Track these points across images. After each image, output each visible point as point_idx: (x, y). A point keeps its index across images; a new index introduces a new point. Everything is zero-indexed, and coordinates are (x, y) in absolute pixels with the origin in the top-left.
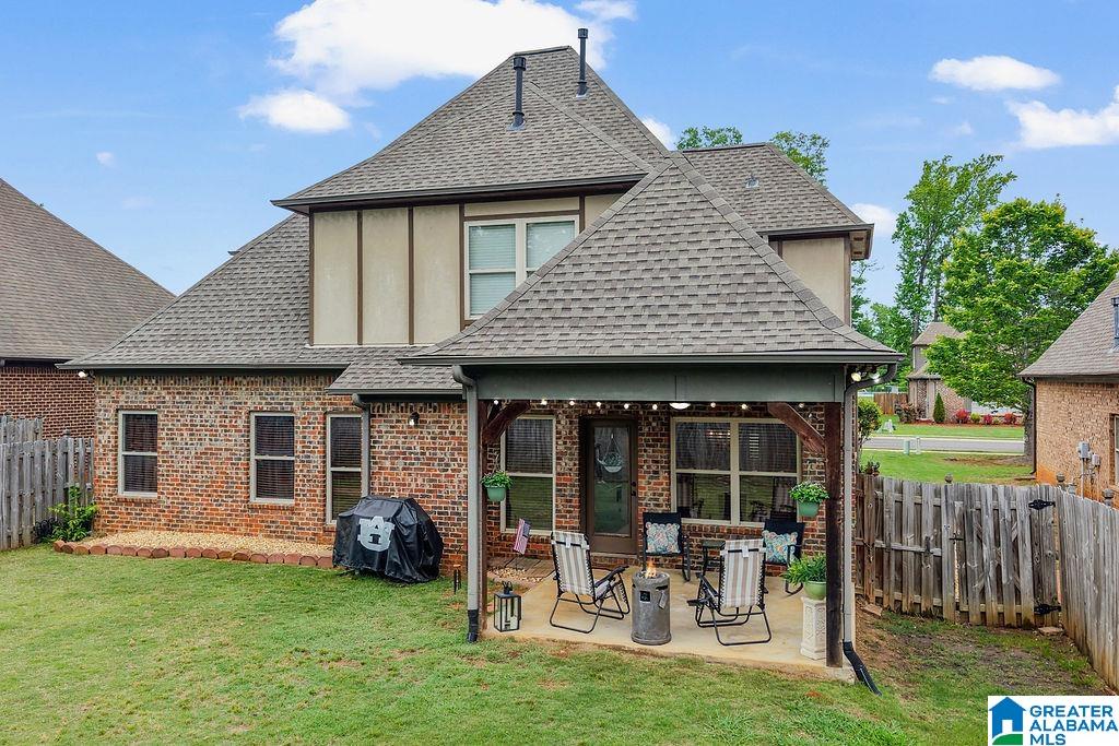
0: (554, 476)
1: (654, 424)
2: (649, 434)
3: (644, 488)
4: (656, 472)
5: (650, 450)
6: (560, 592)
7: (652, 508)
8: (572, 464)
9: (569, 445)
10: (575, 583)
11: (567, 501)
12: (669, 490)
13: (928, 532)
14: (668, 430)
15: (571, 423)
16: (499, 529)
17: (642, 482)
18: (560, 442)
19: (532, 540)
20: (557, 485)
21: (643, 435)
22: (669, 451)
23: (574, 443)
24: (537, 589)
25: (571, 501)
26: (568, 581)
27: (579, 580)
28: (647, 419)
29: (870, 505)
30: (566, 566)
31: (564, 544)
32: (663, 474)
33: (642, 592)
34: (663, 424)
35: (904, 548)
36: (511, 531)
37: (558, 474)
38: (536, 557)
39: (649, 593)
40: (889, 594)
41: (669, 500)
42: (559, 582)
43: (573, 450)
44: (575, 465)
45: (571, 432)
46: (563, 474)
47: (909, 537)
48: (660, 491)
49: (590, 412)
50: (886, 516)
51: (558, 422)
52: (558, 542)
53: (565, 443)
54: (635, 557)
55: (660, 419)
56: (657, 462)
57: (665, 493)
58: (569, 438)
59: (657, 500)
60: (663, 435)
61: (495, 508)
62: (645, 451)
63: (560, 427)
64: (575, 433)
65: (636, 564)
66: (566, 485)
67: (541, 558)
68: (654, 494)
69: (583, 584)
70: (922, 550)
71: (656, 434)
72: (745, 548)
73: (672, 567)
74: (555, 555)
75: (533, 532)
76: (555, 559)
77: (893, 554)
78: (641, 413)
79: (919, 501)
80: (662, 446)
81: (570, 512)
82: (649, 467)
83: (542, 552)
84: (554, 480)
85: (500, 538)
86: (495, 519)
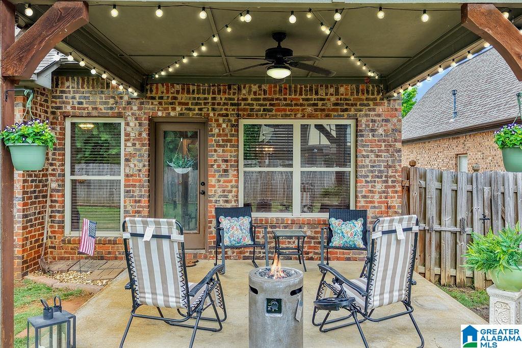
0: (122, 178)
1: (224, 126)
2: (219, 135)
3: (214, 186)
4: (226, 171)
5: (220, 150)
6: (136, 305)
7: (222, 204)
8: (141, 165)
9: (138, 146)
10: (159, 290)
11: (136, 202)
12: (237, 187)
13: (462, 214)
14: (237, 131)
15: (140, 125)
16: (63, 232)
17: (212, 181)
18: (129, 144)
19: (100, 242)
20: (126, 186)
21: (213, 135)
22: (238, 151)
23: (143, 145)
24: (103, 294)
25: (139, 201)
26: (148, 289)
27: (165, 289)
28: (217, 121)
29: (415, 193)
30: (145, 268)
31: (142, 236)
32: (232, 172)
33: (269, 300)
34: (233, 126)
35: (443, 228)
36: (75, 234)
37: (127, 176)
38: (102, 258)
39: (279, 301)
40: (430, 269)
41: (237, 196)
42: (134, 291)
43: (143, 152)
44: (144, 166)
45: (140, 134)
46: (132, 176)
47: (447, 219)
48: (229, 188)
49: (160, 114)
50: (428, 202)
51: (127, 124)
52: (133, 235)
53: (134, 145)
54: (203, 251)
55: (230, 121)
56: (226, 161)
57: (234, 189)
58: (138, 140)
59: (226, 196)
60: (232, 135)
61: (59, 212)
62: (215, 151)
63: (129, 129)
64: (145, 135)
65: (205, 257)
66: (134, 186)
67: (109, 259)
68: (224, 191)
69: (171, 290)
70: (458, 229)
71: (226, 135)
72: (399, 229)
73: (239, 258)
74: (127, 254)
75: (100, 234)
76: (128, 260)
77: (433, 233)
78: (212, 115)
79: (455, 188)
80: (232, 146)
81: (138, 212)
82: (219, 166)
83: (109, 253)
84: (122, 183)
85: (63, 241)
86: (59, 222)
